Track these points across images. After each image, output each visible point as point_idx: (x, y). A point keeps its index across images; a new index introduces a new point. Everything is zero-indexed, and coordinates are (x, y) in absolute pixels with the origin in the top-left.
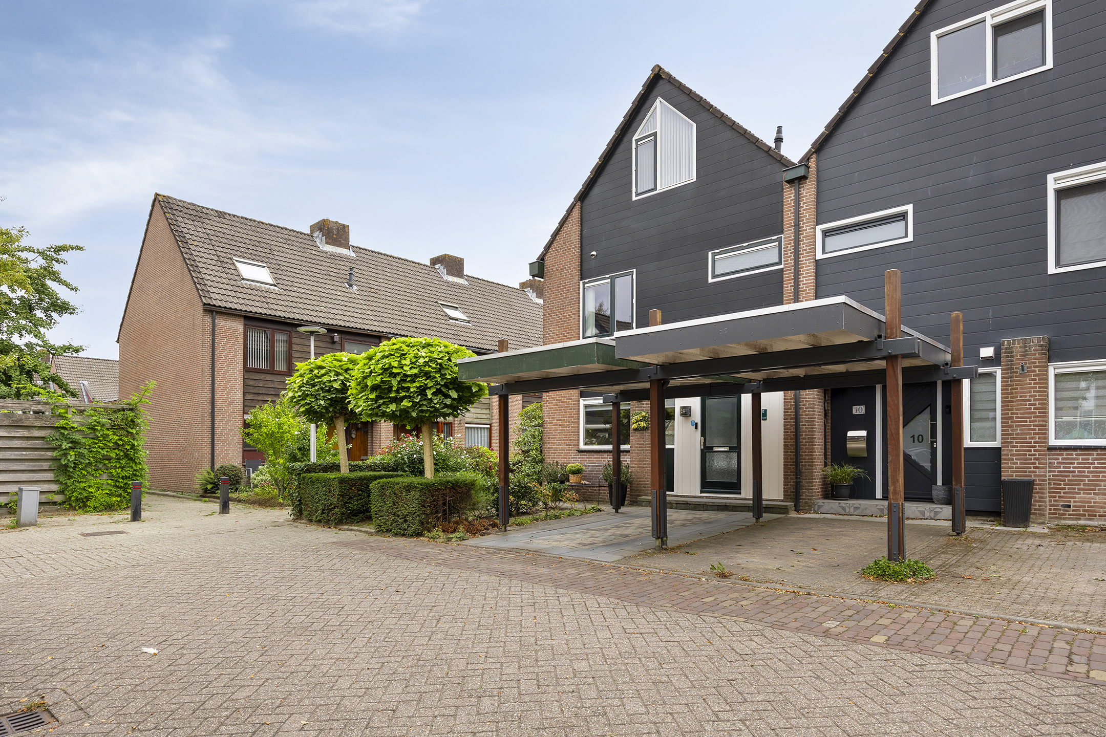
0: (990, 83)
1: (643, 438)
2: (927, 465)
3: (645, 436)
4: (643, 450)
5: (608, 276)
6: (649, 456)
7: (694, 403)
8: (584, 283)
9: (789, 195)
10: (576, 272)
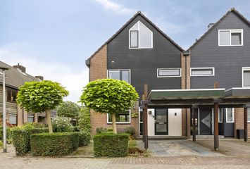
0: (230, 45)
2: (209, 126)
3: (137, 119)
4: (136, 123)
5: (119, 70)
7: (153, 110)
8: (108, 71)
9: (183, 59)
10: (106, 67)
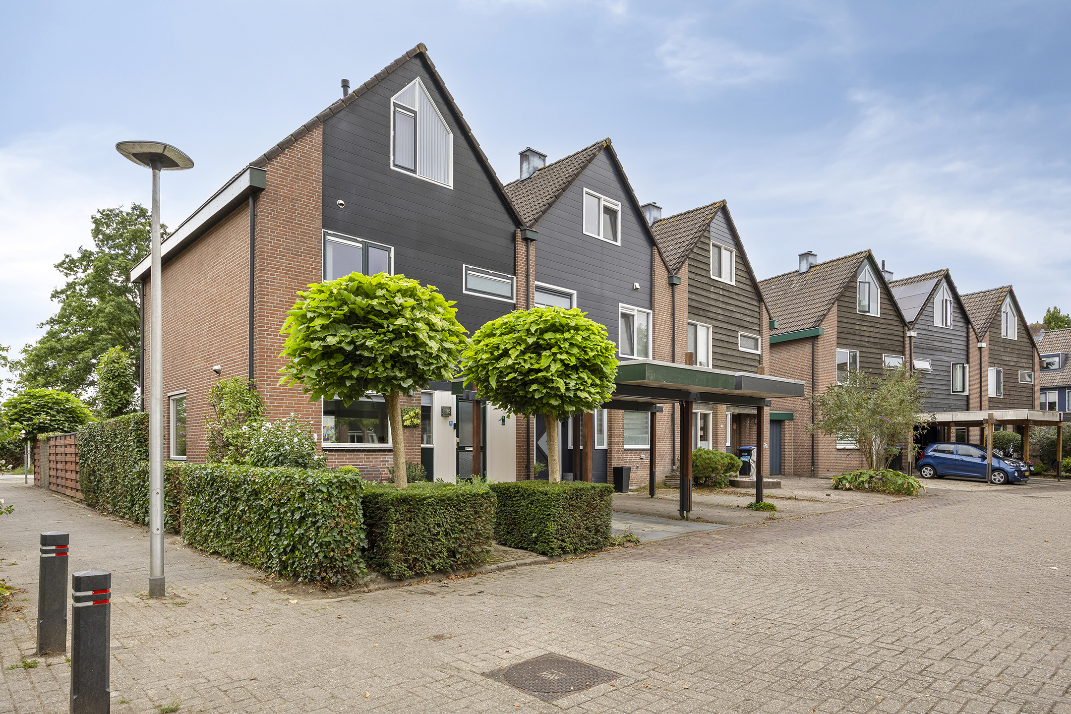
1: (413, 437)
3: (415, 434)
4: (413, 449)
5: (361, 240)
6: (419, 455)
7: (452, 404)
8: (326, 234)
10: (317, 217)
